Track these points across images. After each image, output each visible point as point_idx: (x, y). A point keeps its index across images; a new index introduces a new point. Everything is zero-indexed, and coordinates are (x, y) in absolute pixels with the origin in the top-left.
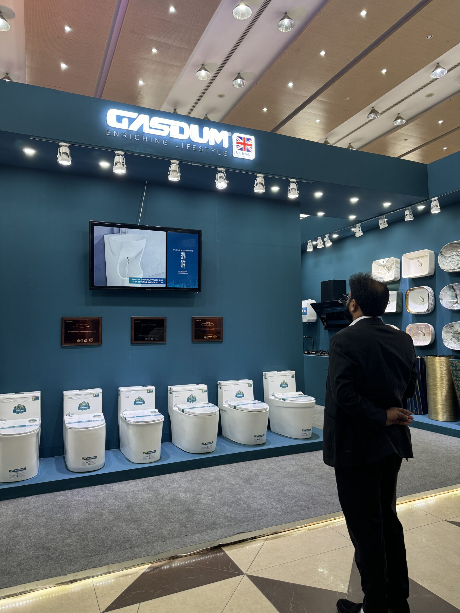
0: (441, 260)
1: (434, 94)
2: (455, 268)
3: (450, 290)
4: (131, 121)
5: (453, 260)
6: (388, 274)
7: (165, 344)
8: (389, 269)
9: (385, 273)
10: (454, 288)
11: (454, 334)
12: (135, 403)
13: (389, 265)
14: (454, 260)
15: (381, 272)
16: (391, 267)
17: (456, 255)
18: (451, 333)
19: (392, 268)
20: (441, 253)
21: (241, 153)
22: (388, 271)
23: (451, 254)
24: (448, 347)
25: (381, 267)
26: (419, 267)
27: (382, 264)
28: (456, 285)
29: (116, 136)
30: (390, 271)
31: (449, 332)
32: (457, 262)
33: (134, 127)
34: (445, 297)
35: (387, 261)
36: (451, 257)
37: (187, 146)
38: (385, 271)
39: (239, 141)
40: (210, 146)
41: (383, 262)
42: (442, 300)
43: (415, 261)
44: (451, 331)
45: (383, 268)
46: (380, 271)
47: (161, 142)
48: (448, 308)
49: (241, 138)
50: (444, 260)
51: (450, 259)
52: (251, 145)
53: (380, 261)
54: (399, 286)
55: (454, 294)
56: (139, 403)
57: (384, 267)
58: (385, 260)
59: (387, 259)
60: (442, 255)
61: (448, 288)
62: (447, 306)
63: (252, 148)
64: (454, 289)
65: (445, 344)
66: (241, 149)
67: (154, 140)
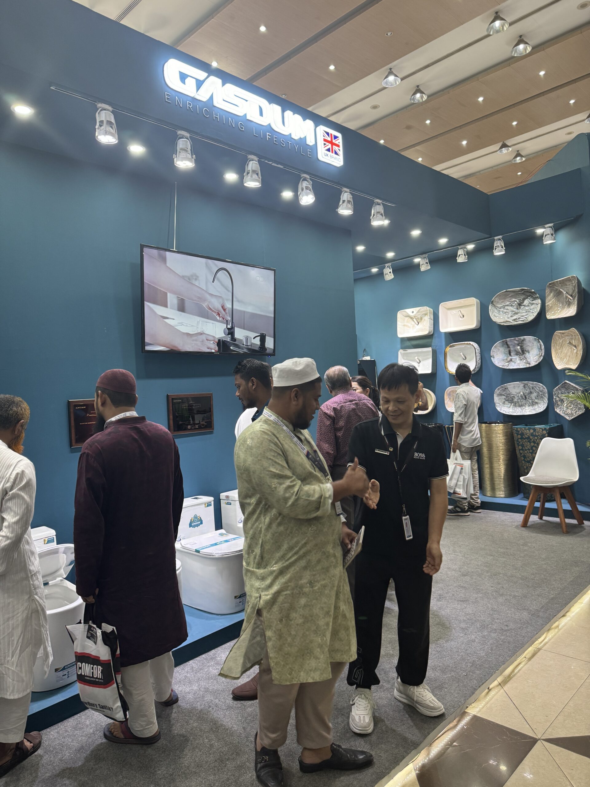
0: (492, 310)
1: (379, 106)
2: (509, 320)
3: (503, 346)
4: (199, 84)
5: (505, 311)
6: (418, 327)
7: (211, 433)
8: (419, 321)
9: (413, 326)
10: (508, 343)
11: (507, 397)
12: (190, 526)
13: (419, 317)
14: (507, 311)
15: (407, 324)
16: (421, 319)
17: (510, 305)
18: (504, 395)
19: (423, 320)
20: (492, 302)
21: (329, 155)
22: (417, 323)
23: (503, 304)
24: (502, 412)
25: (407, 318)
26: (460, 319)
27: (411, 314)
28: (511, 341)
29: (179, 106)
30: (420, 324)
31: (501, 395)
32: (511, 313)
33: (203, 95)
34: (497, 354)
35: (418, 312)
36: (504, 307)
37: (268, 137)
38: (413, 323)
39: (326, 138)
40: (292, 140)
41: (413, 312)
42: (494, 357)
43: (454, 311)
44: (503, 393)
45: (410, 319)
46: (405, 324)
47: (236, 124)
48: (501, 367)
49: (328, 134)
50: (496, 311)
51: (502, 310)
52: (338, 146)
53: (409, 311)
54: (431, 342)
55: (507, 350)
56: (196, 523)
57: (412, 318)
58: (415, 310)
59: (418, 308)
60: (493, 304)
61: (501, 344)
62: (500, 364)
63: (339, 150)
64: (507, 345)
65: (498, 409)
66: (328, 150)
67: (227, 120)
